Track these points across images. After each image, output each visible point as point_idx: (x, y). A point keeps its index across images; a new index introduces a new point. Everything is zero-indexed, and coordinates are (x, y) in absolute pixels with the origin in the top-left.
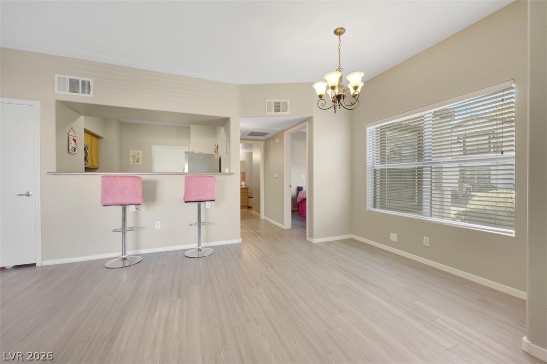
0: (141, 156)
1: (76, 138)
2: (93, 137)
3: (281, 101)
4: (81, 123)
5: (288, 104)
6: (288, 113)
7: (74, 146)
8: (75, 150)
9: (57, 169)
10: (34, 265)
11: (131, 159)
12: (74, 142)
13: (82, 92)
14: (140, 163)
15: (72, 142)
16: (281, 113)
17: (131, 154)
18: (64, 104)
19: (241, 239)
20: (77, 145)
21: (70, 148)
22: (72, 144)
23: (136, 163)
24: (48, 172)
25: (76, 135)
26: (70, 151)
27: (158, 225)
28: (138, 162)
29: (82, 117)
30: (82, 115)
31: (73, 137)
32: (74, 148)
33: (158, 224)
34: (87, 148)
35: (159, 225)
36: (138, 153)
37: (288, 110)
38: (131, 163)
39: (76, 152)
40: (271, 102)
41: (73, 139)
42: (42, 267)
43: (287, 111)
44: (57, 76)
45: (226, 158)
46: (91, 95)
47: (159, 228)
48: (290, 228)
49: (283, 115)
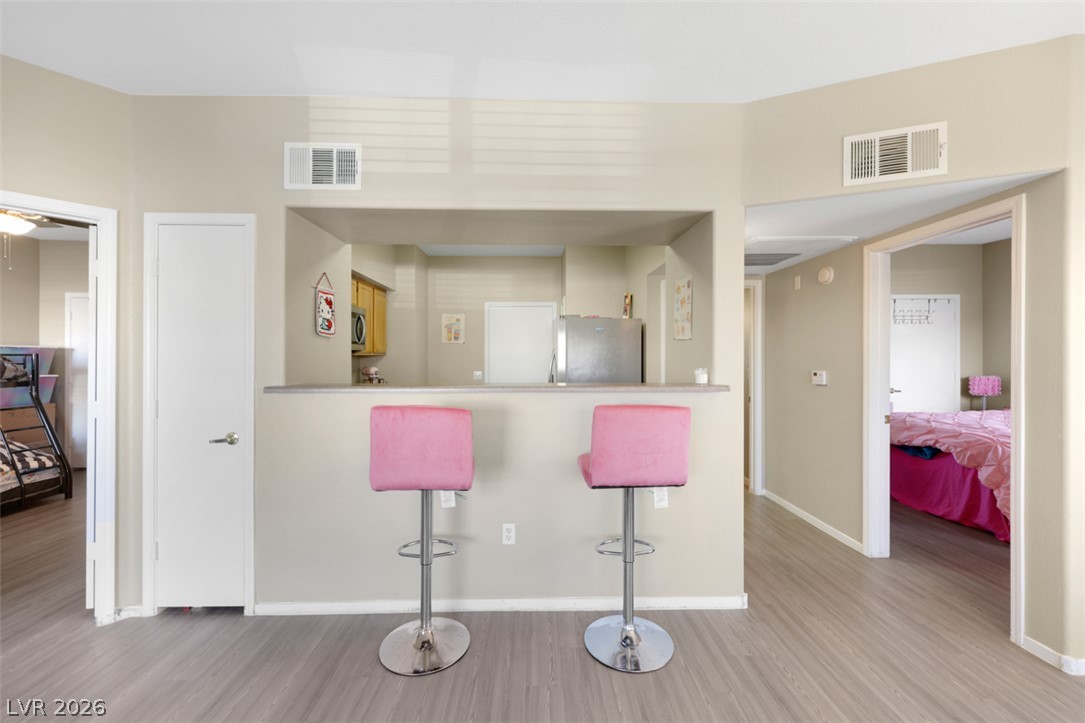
0: (462, 326)
1: (332, 297)
2: (376, 291)
3: (909, 131)
4: (343, 261)
5: (943, 138)
6: (943, 169)
7: (329, 317)
8: (329, 327)
9: (287, 377)
10: (239, 610)
11: (444, 331)
12: (328, 307)
13: (338, 181)
14: (461, 341)
15: (324, 306)
16: (910, 175)
17: (444, 322)
18: (301, 215)
19: (746, 596)
20: (335, 313)
21: (320, 321)
22: (325, 312)
23: (453, 341)
24: (266, 388)
25: (333, 291)
26: (319, 329)
27: (509, 535)
28: (456, 338)
29: (348, 248)
30: (345, 242)
31: (325, 296)
32: (328, 320)
33: (509, 531)
34: (364, 316)
35: (513, 534)
36: (458, 320)
38: (445, 341)
39: (333, 329)
40: (868, 144)
41: (326, 300)
43: (935, 167)
44: (288, 146)
45: (687, 335)
46: (357, 186)
47: (512, 541)
48: (887, 554)
49: (920, 180)
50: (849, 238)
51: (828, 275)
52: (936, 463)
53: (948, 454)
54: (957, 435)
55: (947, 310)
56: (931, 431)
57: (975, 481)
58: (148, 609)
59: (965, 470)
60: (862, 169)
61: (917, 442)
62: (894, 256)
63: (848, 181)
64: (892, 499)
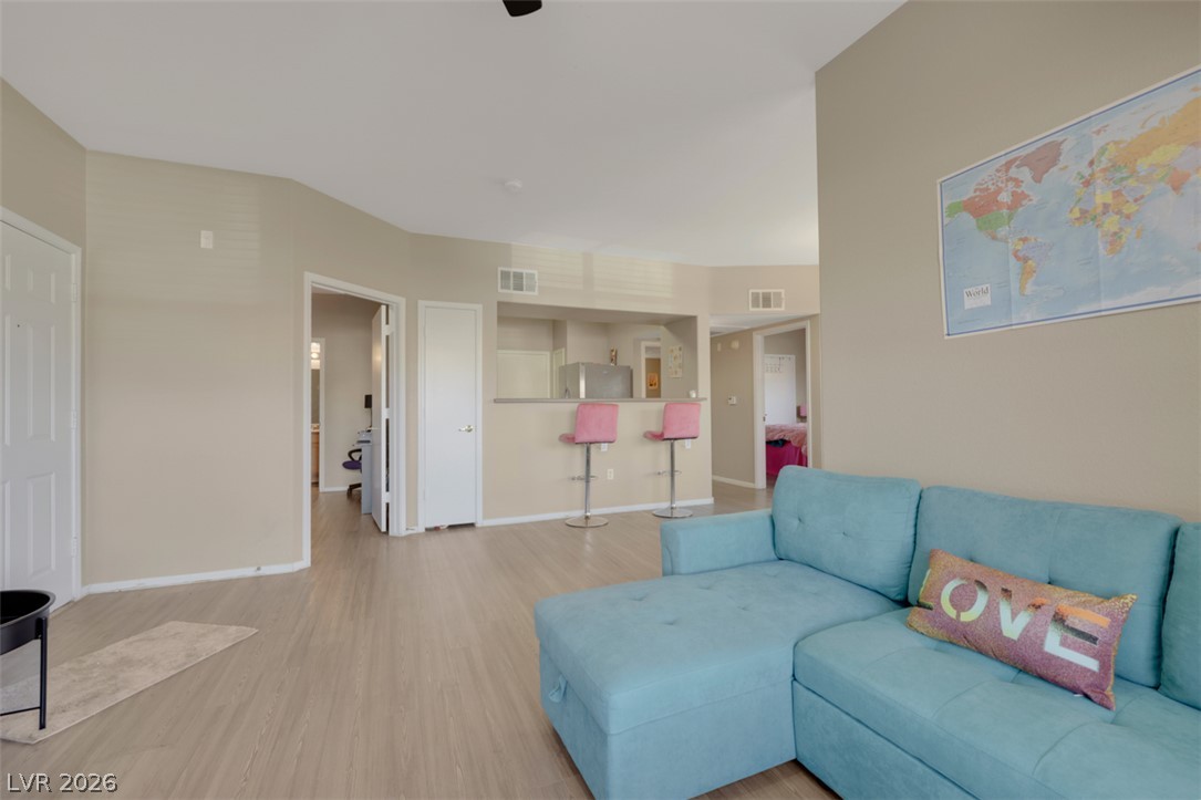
3: (771, 291)
5: (783, 296)
6: (783, 309)
10: (472, 525)
13: (526, 290)
16: (772, 309)
19: (712, 499)
24: (494, 399)
33: (610, 473)
35: (612, 474)
37: (783, 305)
40: (758, 294)
42: (483, 528)
43: (780, 306)
44: (500, 269)
45: (680, 375)
46: (536, 293)
47: (612, 478)
48: (765, 486)
49: (777, 311)
50: (747, 327)
51: (736, 345)
52: (786, 448)
53: (789, 442)
54: (793, 431)
55: (789, 362)
56: (782, 431)
57: (801, 452)
58: (421, 529)
59: (796, 448)
60: (756, 304)
61: (776, 438)
62: (766, 338)
63: (751, 309)
64: (767, 474)
